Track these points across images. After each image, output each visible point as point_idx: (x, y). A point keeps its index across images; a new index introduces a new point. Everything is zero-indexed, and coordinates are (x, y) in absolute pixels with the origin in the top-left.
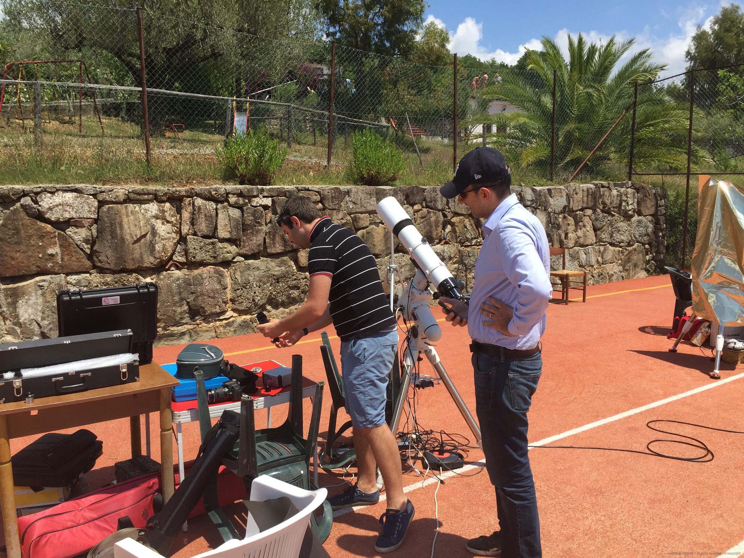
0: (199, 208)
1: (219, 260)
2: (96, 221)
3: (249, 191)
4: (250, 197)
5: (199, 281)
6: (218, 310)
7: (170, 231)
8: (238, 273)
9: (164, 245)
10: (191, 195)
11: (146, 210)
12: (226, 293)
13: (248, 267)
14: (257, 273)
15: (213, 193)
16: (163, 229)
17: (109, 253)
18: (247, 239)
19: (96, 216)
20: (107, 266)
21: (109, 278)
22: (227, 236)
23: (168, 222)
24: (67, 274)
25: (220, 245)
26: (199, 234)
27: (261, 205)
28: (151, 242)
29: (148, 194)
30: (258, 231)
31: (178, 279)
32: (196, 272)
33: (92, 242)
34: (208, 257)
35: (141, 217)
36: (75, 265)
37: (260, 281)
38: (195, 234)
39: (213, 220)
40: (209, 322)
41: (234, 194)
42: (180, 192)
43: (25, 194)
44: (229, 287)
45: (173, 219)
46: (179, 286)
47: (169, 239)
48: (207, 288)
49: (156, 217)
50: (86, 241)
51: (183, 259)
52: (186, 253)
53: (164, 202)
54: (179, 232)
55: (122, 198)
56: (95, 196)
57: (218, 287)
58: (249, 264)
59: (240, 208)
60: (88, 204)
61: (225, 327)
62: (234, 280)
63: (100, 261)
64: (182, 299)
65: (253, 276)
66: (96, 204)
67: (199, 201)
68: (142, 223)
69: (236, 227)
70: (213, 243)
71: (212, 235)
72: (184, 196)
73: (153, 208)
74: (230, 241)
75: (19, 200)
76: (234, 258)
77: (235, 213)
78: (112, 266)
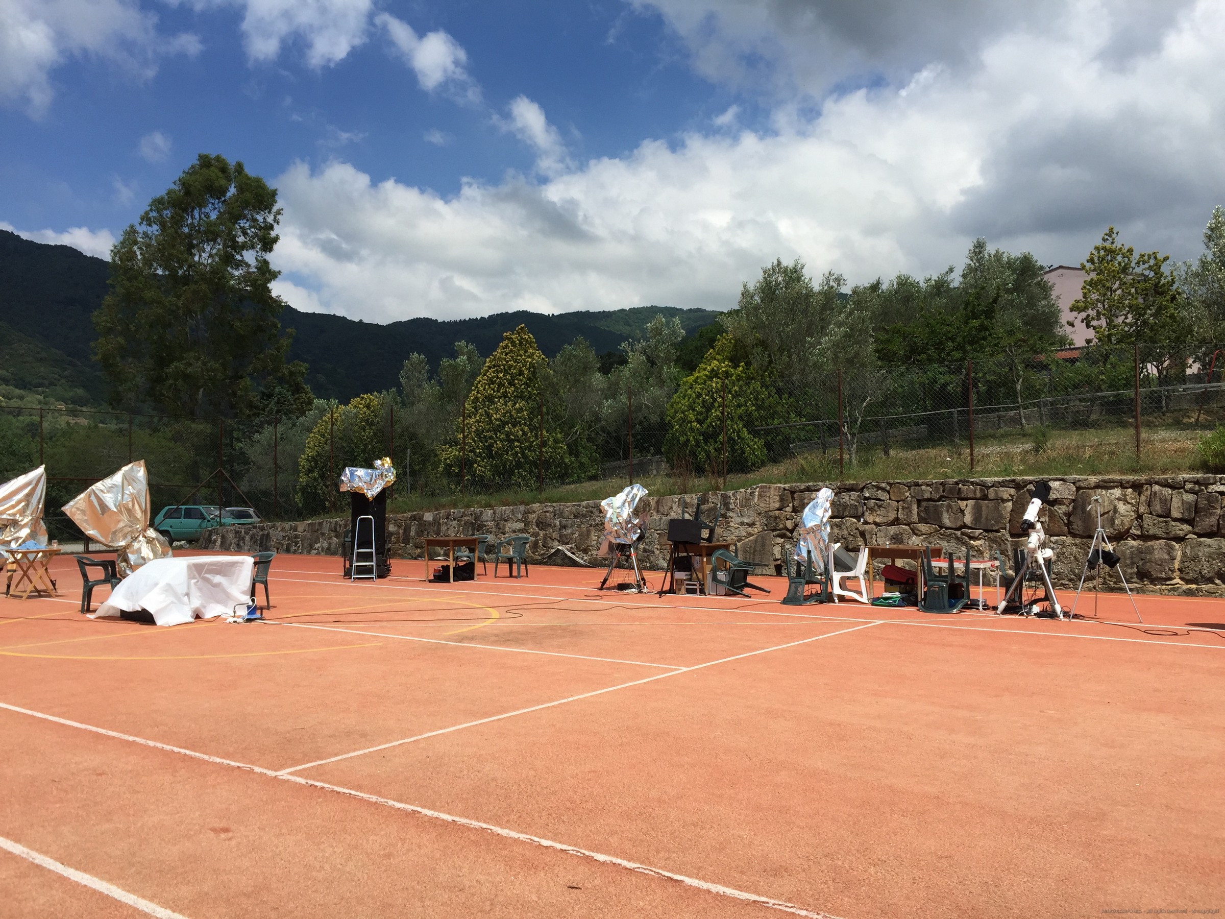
0: (1155, 493)
1: (1171, 536)
2: (1073, 501)
3: (1204, 479)
4: (1207, 485)
5: (1150, 551)
6: (1163, 575)
7: (1129, 510)
8: (1189, 548)
9: (1122, 521)
10: (1150, 483)
11: (1111, 494)
12: (1174, 564)
13: (1200, 544)
14: (1207, 550)
15: (1170, 481)
16: (1122, 508)
17: (1080, 523)
18: (1200, 520)
19: (1073, 498)
20: (1077, 532)
21: (1078, 541)
22: (1179, 516)
23: (1129, 503)
24: (1051, 536)
25: (1173, 523)
26: (1154, 514)
27: (1216, 492)
28: (1112, 517)
29: (1114, 482)
30: (1211, 514)
31: (1132, 547)
32: (1149, 543)
33: (1068, 515)
34: (1161, 532)
35: (1106, 499)
36: (1056, 530)
37: (1210, 557)
38: (1151, 513)
39: (1166, 502)
40: (1155, 585)
41: (1190, 482)
42: (1140, 480)
43: (1031, 482)
44: (1179, 558)
45: (1133, 501)
46: (1132, 553)
47: (1127, 516)
48: (1156, 557)
49: (1119, 499)
50: (1065, 514)
51: (1139, 533)
52: (1141, 527)
53: (1127, 488)
54: (1137, 512)
55: (1093, 485)
56: (1074, 483)
57: (1167, 557)
58: (1200, 542)
59: (1196, 493)
60: (1069, 489)
61: (1169, 591)
62: (1184, 554)
63: (1073, 529)
64: (1133, 563)
65: (1202, 552)
66: (1074, 489)
67: (1156, 488)
68: (1106, 504)
69: (1189, 509)
70: (1166, 522)
71: (1167, 515)
72: (1143, 484)
73: (1117, 492)
74: (1182, 521)
75: (1026, 486)
76: (1186, 535)
77: (1190, 498)
78: (1081, 533)
